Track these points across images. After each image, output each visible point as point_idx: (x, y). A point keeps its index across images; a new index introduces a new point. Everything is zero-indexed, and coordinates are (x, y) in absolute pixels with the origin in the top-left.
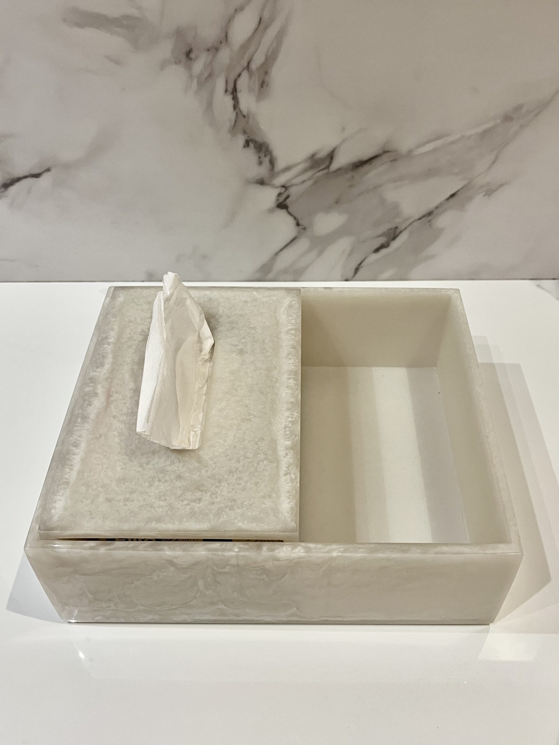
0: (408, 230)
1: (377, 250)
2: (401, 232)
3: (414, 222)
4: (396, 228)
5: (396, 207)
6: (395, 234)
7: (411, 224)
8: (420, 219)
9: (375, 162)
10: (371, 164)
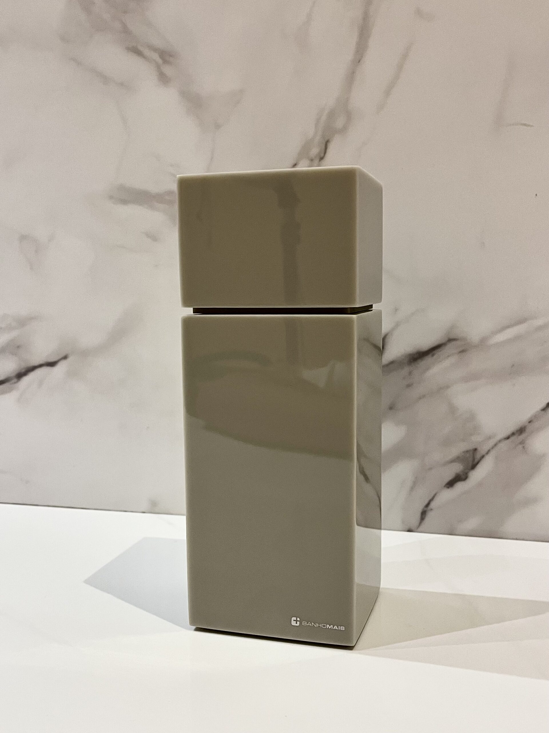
0: (493, 453)
1: (451, 484)
2: (483, 457)
3: (500, 441)
4: (475, 450)
5: (472, 417)
6: (474, 459)
7: (496, 445)
8: (508, 438)
9: (439, 353)
10: (433, 355)
